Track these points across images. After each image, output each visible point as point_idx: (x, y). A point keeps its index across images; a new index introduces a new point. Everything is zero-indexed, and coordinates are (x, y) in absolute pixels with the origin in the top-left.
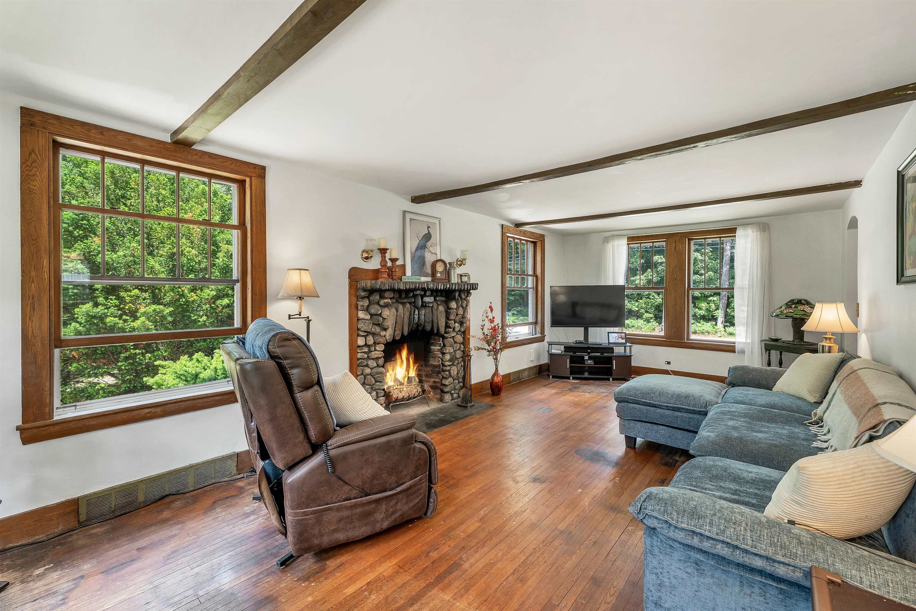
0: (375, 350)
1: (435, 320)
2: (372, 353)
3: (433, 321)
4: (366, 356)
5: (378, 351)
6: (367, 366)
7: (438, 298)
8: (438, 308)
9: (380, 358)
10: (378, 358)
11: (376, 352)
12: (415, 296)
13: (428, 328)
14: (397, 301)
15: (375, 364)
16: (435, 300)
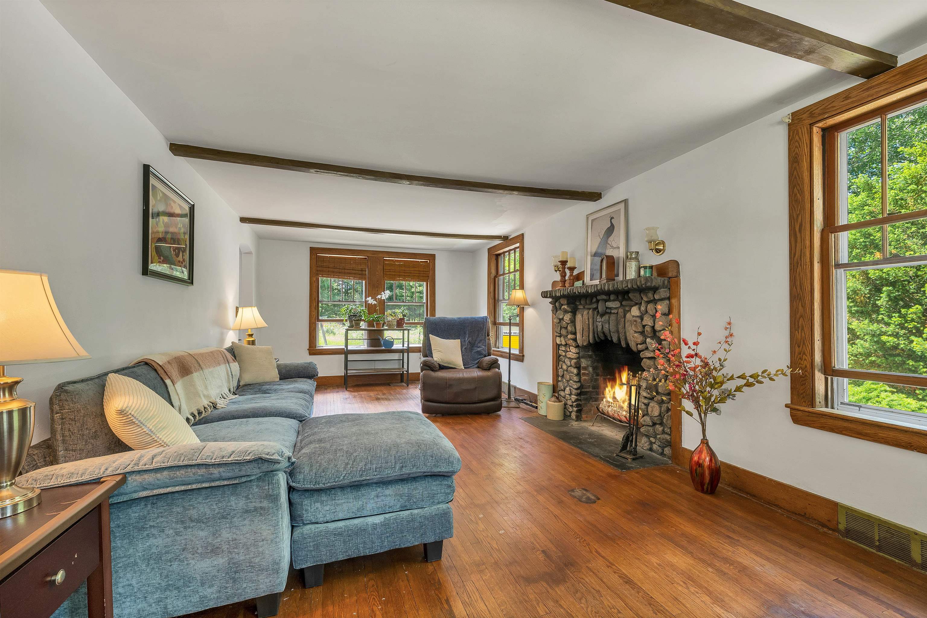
0: (570, 351)
1: (621, 330)
2: (568, 353)
3: (618, 332)
4: (564, 354)
5: (572, 352)
6: (564, 362)
7: (624, 303)
8: (625, 317)
9: (573, 359)
10: (570, 359)
11: (570, 353)
12: (598, 301)
13: (615, 340)
14: (584, 307)
15: (569, 363)
16: (621, 304)
